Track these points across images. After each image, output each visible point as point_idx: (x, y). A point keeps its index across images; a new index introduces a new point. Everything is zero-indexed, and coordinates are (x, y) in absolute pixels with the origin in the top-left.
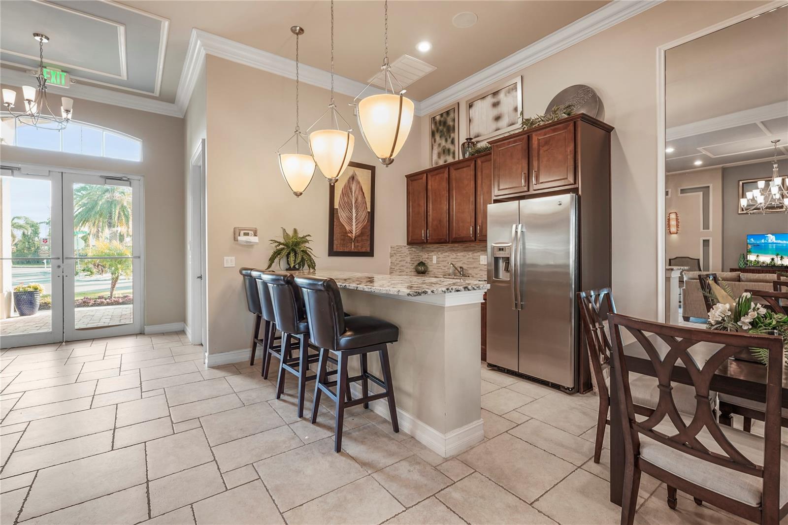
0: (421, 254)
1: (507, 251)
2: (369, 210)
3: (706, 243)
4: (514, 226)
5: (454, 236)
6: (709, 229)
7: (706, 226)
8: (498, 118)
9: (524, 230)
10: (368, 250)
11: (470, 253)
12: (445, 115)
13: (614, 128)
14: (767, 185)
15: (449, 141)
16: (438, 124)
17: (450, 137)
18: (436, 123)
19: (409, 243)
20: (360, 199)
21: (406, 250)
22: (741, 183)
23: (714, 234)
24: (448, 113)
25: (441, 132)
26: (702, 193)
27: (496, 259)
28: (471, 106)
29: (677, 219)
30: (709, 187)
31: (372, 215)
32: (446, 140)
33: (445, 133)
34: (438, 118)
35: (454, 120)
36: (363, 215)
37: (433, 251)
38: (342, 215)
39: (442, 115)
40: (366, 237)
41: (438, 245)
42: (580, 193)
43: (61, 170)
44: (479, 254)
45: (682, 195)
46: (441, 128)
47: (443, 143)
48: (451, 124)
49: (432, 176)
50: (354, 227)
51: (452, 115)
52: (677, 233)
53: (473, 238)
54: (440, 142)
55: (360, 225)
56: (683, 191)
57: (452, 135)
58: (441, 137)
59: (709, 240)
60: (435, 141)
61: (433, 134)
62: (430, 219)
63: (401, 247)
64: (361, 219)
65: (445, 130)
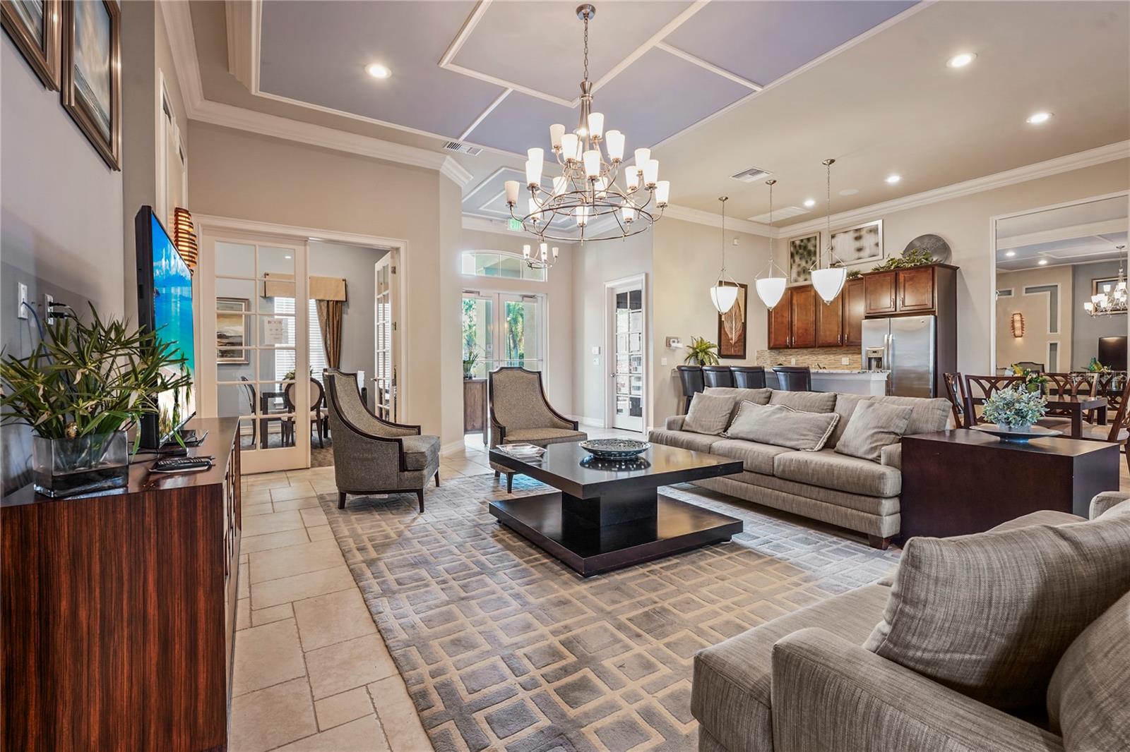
0: (778, 357)
1: (880, 353)
2: (743, 321)
3: (1053, 346)
4: (886, 336)
5: (821, 342)
6: (1056, 332)
7: (1053, 328)
8: (859, 250)
9: (894, 338)
10: (742, 353)
11: (832, 356)
12: (805, 241)
13: (958, 268)
14: (1113, 289)
15: (810, 263)
16: (798, 248)
17: (811, 260)
18: (795, 247)
19: (770, 348)
20: (738, 310)
21: (767, 353)
22: (1095, 282)
23: (1063, 336)
24: (809, 240)
25: (801, 254)
26: (1049, 292)
27: (870, 359)
28: (833, 237)
29: (1022, 321)
30: (1057, 286)
31: (744, 325)
32: (807, 262)
33: (806, 257)
34: (798, 243)
35: (815, 246)
36: (740, 325)
37: (791, 355)
38: (727, 326)
39: (802, 241)
40: (741, 344)
41: (797, 350)
42: (937, 314)
43: (498, 292)
44: (840, 356)
45: (1028, 294)
46: (800, 251)
47: (803, 264)
48: (812, 249)
49: (797, 293)
50: (734, 335)
51: (813, 242)
52: (1022, 336)
53: (841, 344)
54: (800, 263)
55: (738, 334)
56: (1028, 290)
57: (813, 259)
58: (800, 259)
59: (1056, 344)
60: (794, 261)
61: (792, 255)
62: (795, 329)
63: (763, 351)
64: (738, 329)
65: (805, 253)
